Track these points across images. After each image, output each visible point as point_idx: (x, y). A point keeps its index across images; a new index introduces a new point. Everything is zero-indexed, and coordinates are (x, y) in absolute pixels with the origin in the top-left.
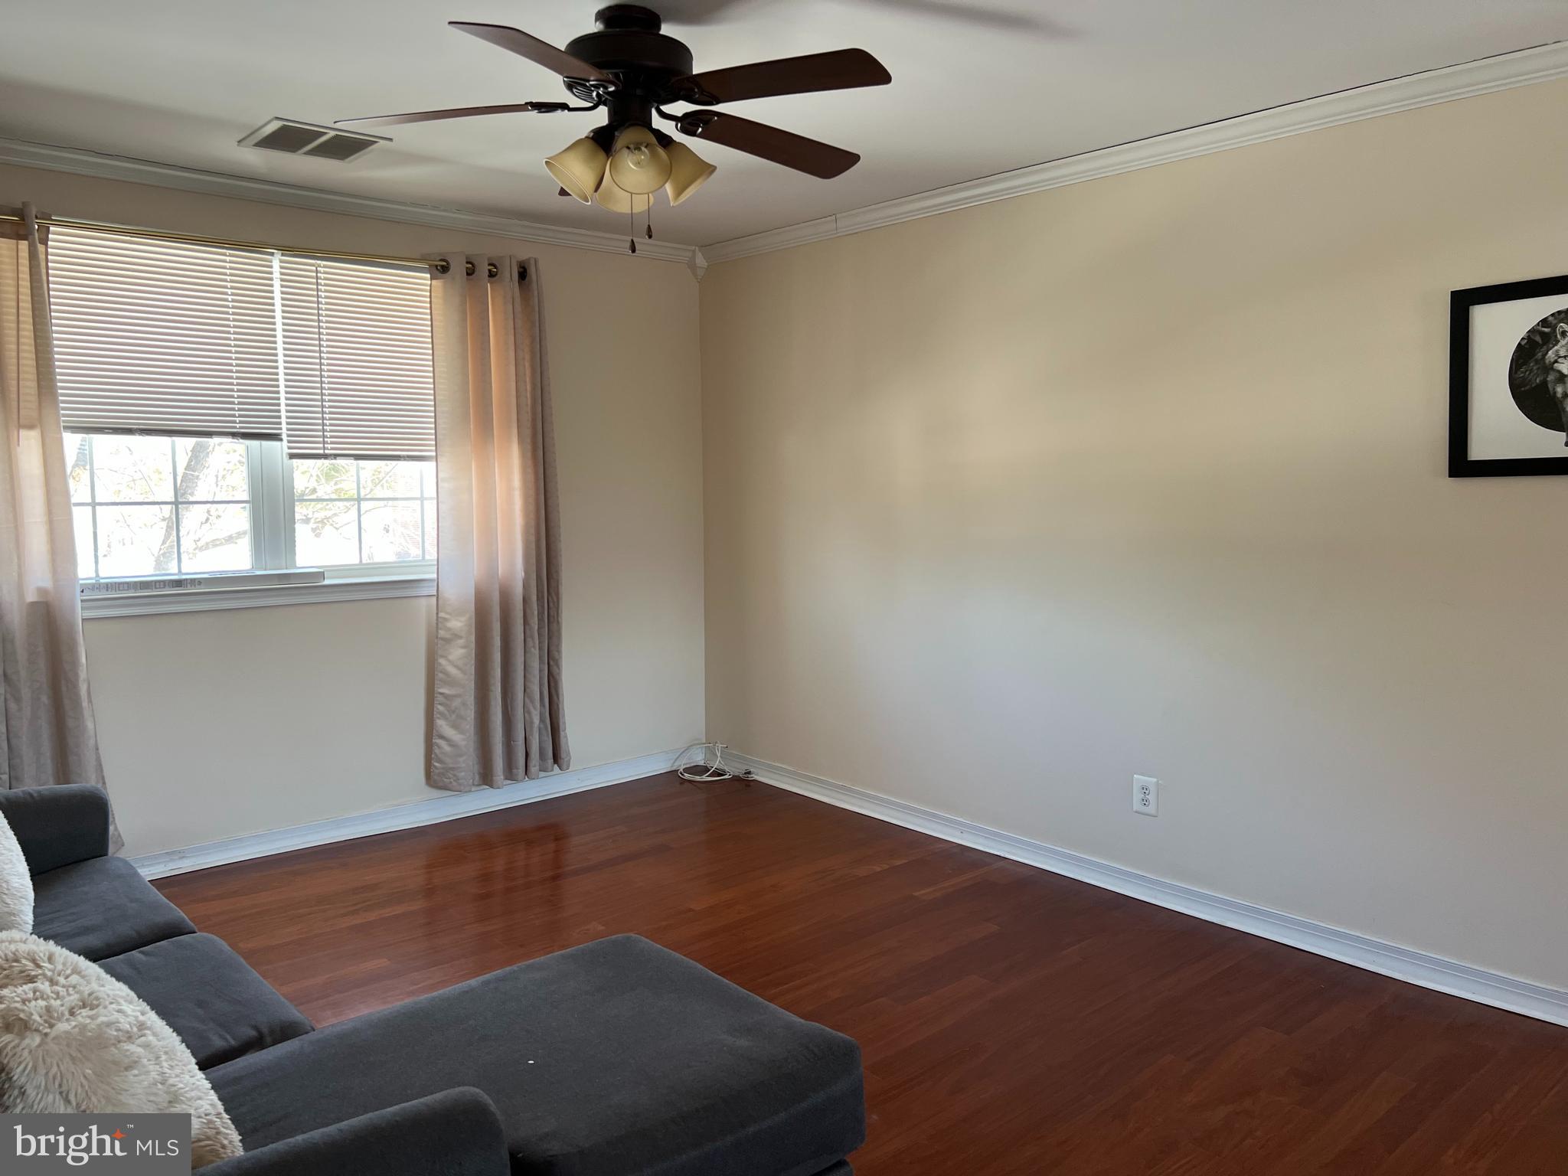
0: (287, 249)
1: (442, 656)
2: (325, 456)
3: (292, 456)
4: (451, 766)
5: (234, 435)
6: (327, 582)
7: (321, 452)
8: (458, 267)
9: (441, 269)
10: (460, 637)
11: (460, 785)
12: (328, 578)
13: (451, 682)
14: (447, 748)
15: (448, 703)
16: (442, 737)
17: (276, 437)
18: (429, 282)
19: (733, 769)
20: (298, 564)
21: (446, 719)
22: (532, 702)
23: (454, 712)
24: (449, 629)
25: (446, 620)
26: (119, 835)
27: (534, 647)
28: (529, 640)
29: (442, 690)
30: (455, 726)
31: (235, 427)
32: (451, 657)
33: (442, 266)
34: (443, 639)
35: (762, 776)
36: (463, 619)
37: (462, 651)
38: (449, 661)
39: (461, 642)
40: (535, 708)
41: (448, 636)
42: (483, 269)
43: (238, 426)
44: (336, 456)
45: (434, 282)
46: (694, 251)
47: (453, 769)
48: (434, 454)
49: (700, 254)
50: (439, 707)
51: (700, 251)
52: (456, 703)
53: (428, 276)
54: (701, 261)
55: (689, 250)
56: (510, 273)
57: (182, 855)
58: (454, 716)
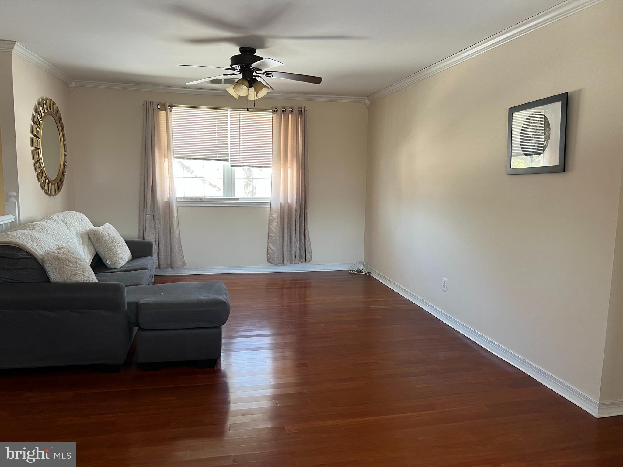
0: (231, 109)
1: (271, 225)
2: (240, 166)
3: (232, 166)
4: (272, 256)
5: (216, 160)
6: (240, 201)
7: (239, 165)
8: (280, 110)
9: (275, 111)
10: (276, 220)
11: (274, 262)
12: (241, 200)
13: (272, 232)
14: (271, 251)
15: (272, 238)
16: (270, 248)
17: (227, 161)
18: (272, 115)
19: (366, 271)
20: (235, 196)
21: (271, 243)
22: (297, 241)
23: (273, 241)
24: (273, 217)
25: (272, 214)
26: (185, 262)
27: (298, 224)
28: (297, 222)
29: (270, 234)
30: (273, 245)
31: (216, 158)
32: (273, 225)
33: (276, 110)
34: (271, 220)
35: (374, 275)
36: (276, 214)
37: (276, 224)
38: (273, 226)
39: (276, 221)
40: (297, 243)
41: (273, 219)
42: (288, 110)
43: (217, 157)
44: (243, 166)
45: (274, 115)
46: (365, 99)
47: (272, 257)
48: (271, 166)
49: (367, 99)
50: (270, 239)
51: (367, 98)
52: (274, 238)
53: (272, 113)
54: (367, 101)
55: (364, 98)
56: (296, 111)
57: (200, 269)
58: (273, 242)
